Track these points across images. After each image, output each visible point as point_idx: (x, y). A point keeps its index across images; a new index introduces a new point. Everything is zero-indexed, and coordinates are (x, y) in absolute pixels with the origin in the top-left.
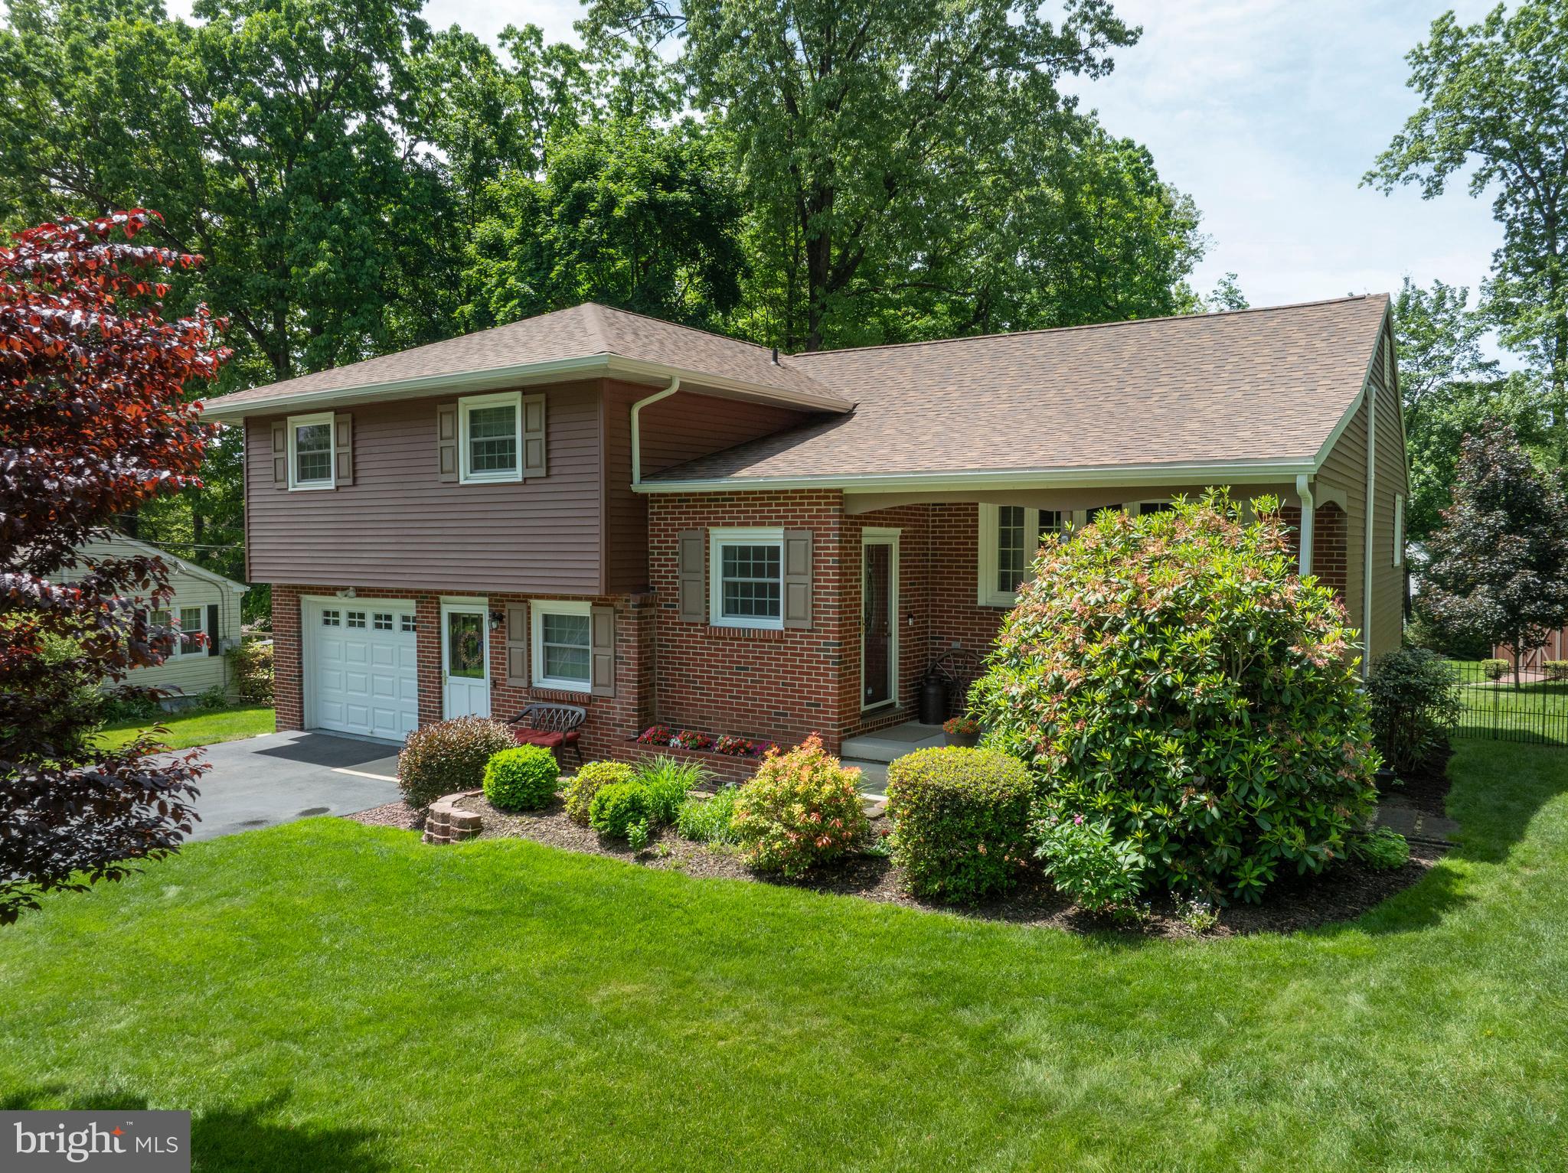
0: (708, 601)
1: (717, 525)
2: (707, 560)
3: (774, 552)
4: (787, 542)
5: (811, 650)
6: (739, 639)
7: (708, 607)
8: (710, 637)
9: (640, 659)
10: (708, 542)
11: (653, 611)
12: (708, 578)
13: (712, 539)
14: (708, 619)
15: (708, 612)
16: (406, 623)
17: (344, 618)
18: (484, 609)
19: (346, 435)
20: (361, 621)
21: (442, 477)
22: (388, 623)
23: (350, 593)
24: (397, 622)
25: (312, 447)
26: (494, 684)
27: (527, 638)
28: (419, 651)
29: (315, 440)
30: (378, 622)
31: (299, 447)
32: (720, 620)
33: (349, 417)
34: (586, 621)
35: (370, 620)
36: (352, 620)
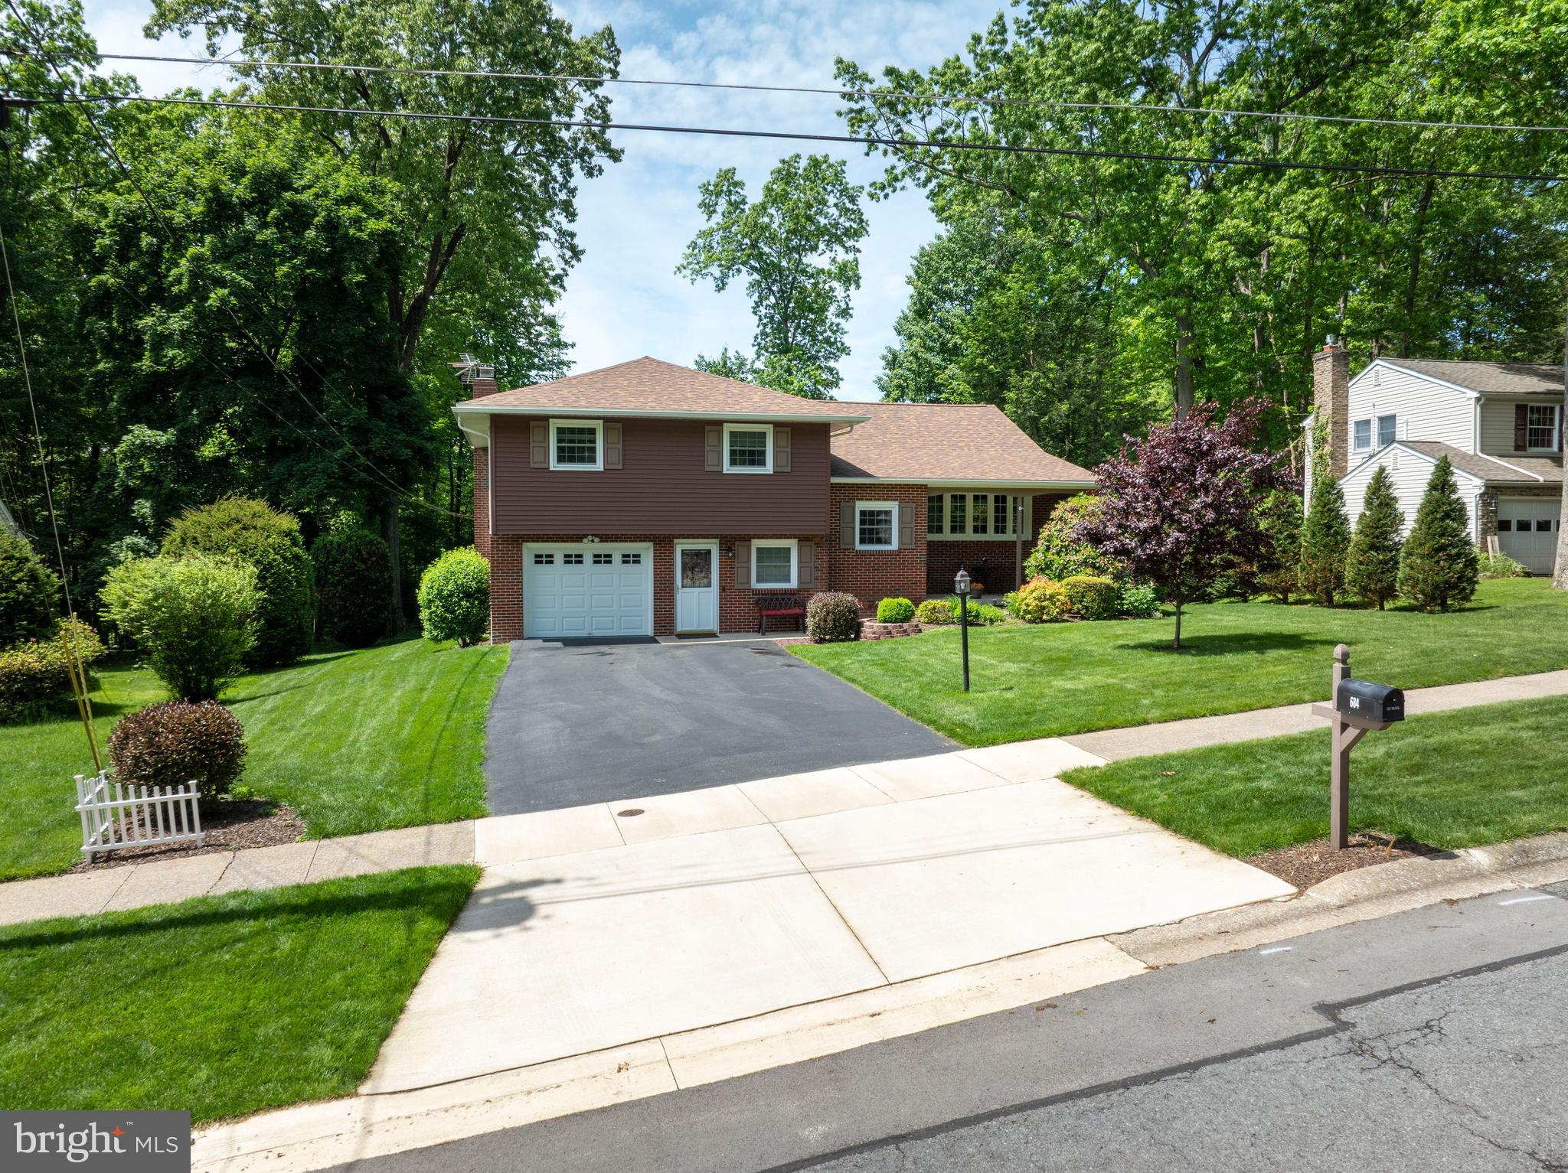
1: (861, 500)
2: (854, 517)
4: (901, 508)
5: (913, 558)
6: (874, 556)
7: (854, 541)
8: (857, 556)
12: (854, 526)
13: (856, 507)
14: (854, 546)
15: (853, 543)
16: (626, 559)
17: (559, 559)
18: (713, 546)
19: (616, 437)
20: (579, 559)
21: (707, 469)
22: (608, 559)
23: (597, 540)
24: (617, 559)
25: (573, 441)
26: (723, 589)
27: (749, 561)
28: (655, 575)
29: (577, 437)
30: (598, 559)
31: (559, 441)
32: (859, 547)
33: (620, 425)
34: (788, 550)
35: (588, 559)
36: (568, 559)
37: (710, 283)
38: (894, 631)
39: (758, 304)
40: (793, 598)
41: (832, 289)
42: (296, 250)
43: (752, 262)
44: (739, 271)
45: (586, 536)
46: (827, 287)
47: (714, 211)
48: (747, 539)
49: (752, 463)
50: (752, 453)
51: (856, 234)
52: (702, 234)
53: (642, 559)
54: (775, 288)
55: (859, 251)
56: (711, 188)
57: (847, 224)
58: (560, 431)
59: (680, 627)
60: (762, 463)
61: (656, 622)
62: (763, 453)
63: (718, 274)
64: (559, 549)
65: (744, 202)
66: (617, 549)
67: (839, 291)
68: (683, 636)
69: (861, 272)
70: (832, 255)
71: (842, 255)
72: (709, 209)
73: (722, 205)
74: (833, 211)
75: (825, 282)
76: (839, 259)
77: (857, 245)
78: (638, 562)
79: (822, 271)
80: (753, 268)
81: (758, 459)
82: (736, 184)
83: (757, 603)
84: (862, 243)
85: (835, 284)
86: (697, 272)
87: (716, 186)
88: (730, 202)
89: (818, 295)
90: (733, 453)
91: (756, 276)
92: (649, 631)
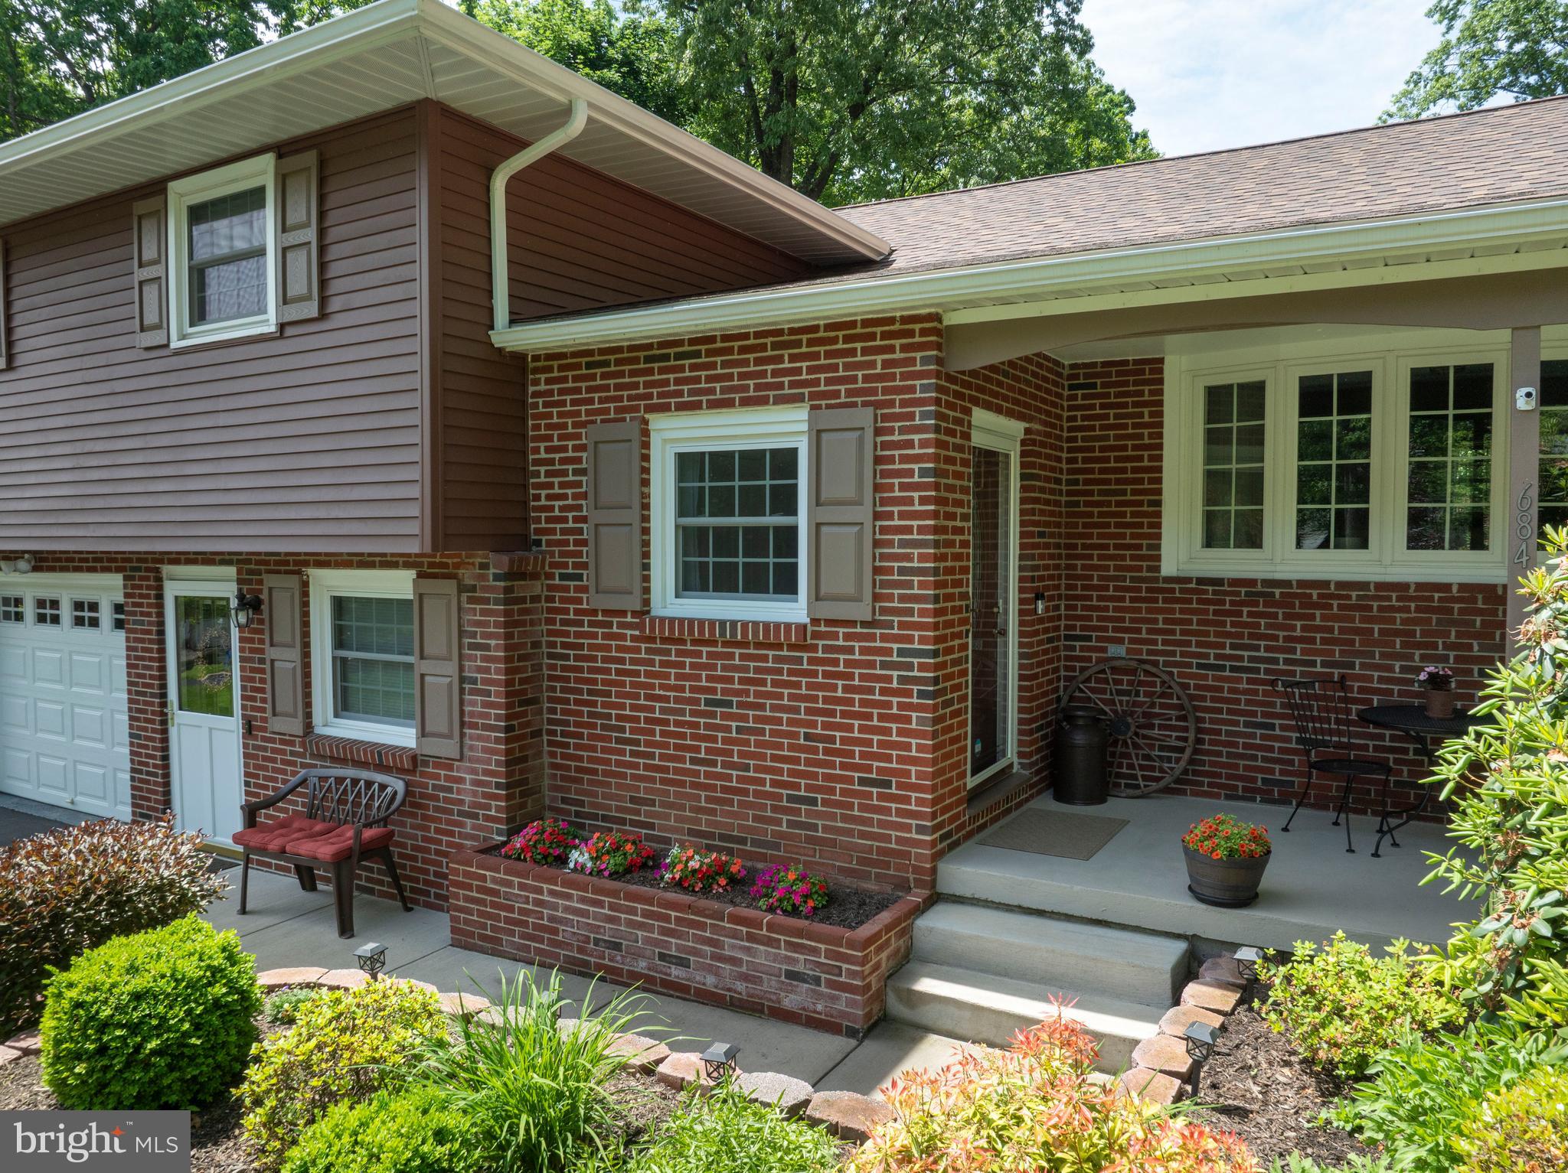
0: (646, 567)
1: (664, 408)
2: (646, 483)
3: (785, 461)
4: (817, 436)
5: (871, 665)
6: (712, 643)
7: (646, 579)
8: (652, 640)
9: (509, 683)
10: (646, 445)
11: (537, 588)
12: (646, 519)
13: (655, 440)
14: (647, 602)
15: (642, 588)
18: (232, 589)
21: (142, 338)
26: (248, 727)
28: (130, 665)
32: (672, 605)
34: (409, 609)
48: (292, 566)
60: (264, 298)
62: (263, 263)
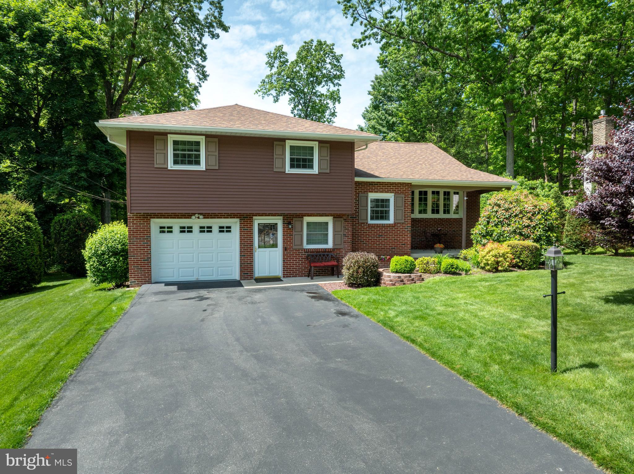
1: (372, 192)
3: (387, 201)
4: (396, 198)
5: (403, 229)
6: (379, 227)
8: (368, 227)
9: (353, 235)
13: (368, 197)
14: (368, 221)
15: (367, 219)
16: (222, 229)
17: (176, 230)
18: (279, 221)
19: (214, 148)
20: (190, 230)
21: (275, 170)
22: (209, 230)
23: (201, 217)
24: (215, 229)
25: (185, 150)
26: (285, 249)
27: (302, 230)
28: (241, 240)
29: (187, 147)
30: (202, 230)
31: (174, 150)
32: (370, 222)
33: (216, 140)
34: (327, 224)
35: (196, 229)
36: (183, 230)
37: (271, 98)
38: (405, 280)
39: (294, 109)
40: (330, 254)
41: (328, 104)
42: (41, 55)
43: (291, 90)
44: (285, 93)
45: (194, 214)
46: (325, 102)
47: (273, 66)
48: (301, 216)
49: (304, 167)
50: (304, 160)
51: (339, 77)
52: (268, 76)
53: (232, 229)
54: (301, 102)
55: (340, 85)
56: (272, 55)
57: (335, 73)
58: (175, 143)
59: (257, 274)
60: (311, 167)
61: (241, 271)
62: (311, 161)
63: (275, 94)
64: (176, 223)
65: (287, 61)
66: (215, 223)
67: (331, 105)
68: (260, 280)
69: (341, 95)
70: (328, 87)
71: (332, 88)
72: (271, 66)
73: (277, 64)
74: (329, 66)
75: (324, 100)
76: (331, 90)
77: (339, 82)
78: (230, 231)
79: (323, 94)
80: (291, 92)
81: (308, 164)
82: (283, 53)
83: (307, 258)
84: (342, 82)
85: (329, 101)
86: (264, 93)
87: (274, 54)
88: (280, 62)
89: (321, 105)
90: (292, 160)
91: (292, 96)
92: (236, 276)
